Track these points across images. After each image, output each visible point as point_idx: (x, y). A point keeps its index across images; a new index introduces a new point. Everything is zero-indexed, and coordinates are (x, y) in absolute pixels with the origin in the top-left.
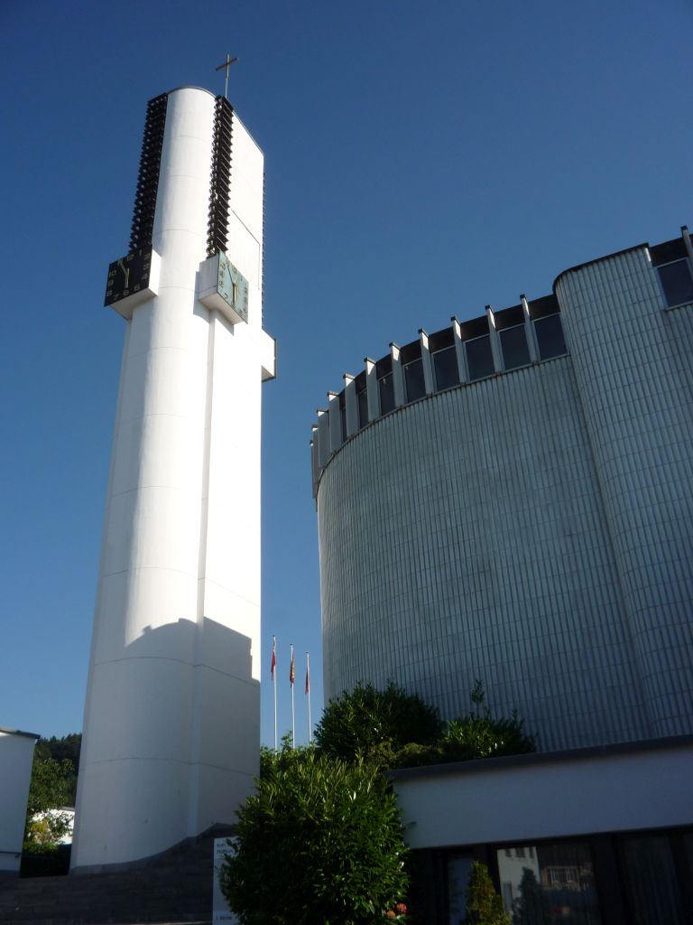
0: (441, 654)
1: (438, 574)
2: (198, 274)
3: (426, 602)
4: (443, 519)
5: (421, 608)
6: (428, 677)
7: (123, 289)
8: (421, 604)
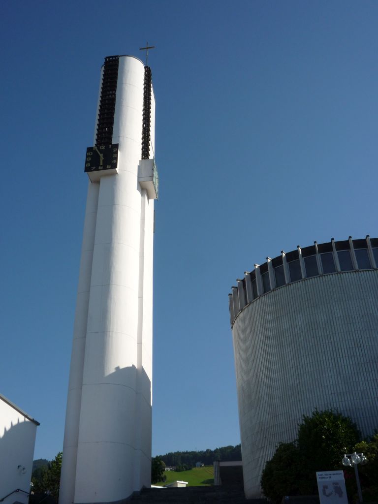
0: (355, 398)
1: (350, 360)
2: (139, 167)
3: (344, 373)
4: (351, 334)
5: (342, 375)
6: (348, 408)
7: (99, 165)
8: (341, 373)
